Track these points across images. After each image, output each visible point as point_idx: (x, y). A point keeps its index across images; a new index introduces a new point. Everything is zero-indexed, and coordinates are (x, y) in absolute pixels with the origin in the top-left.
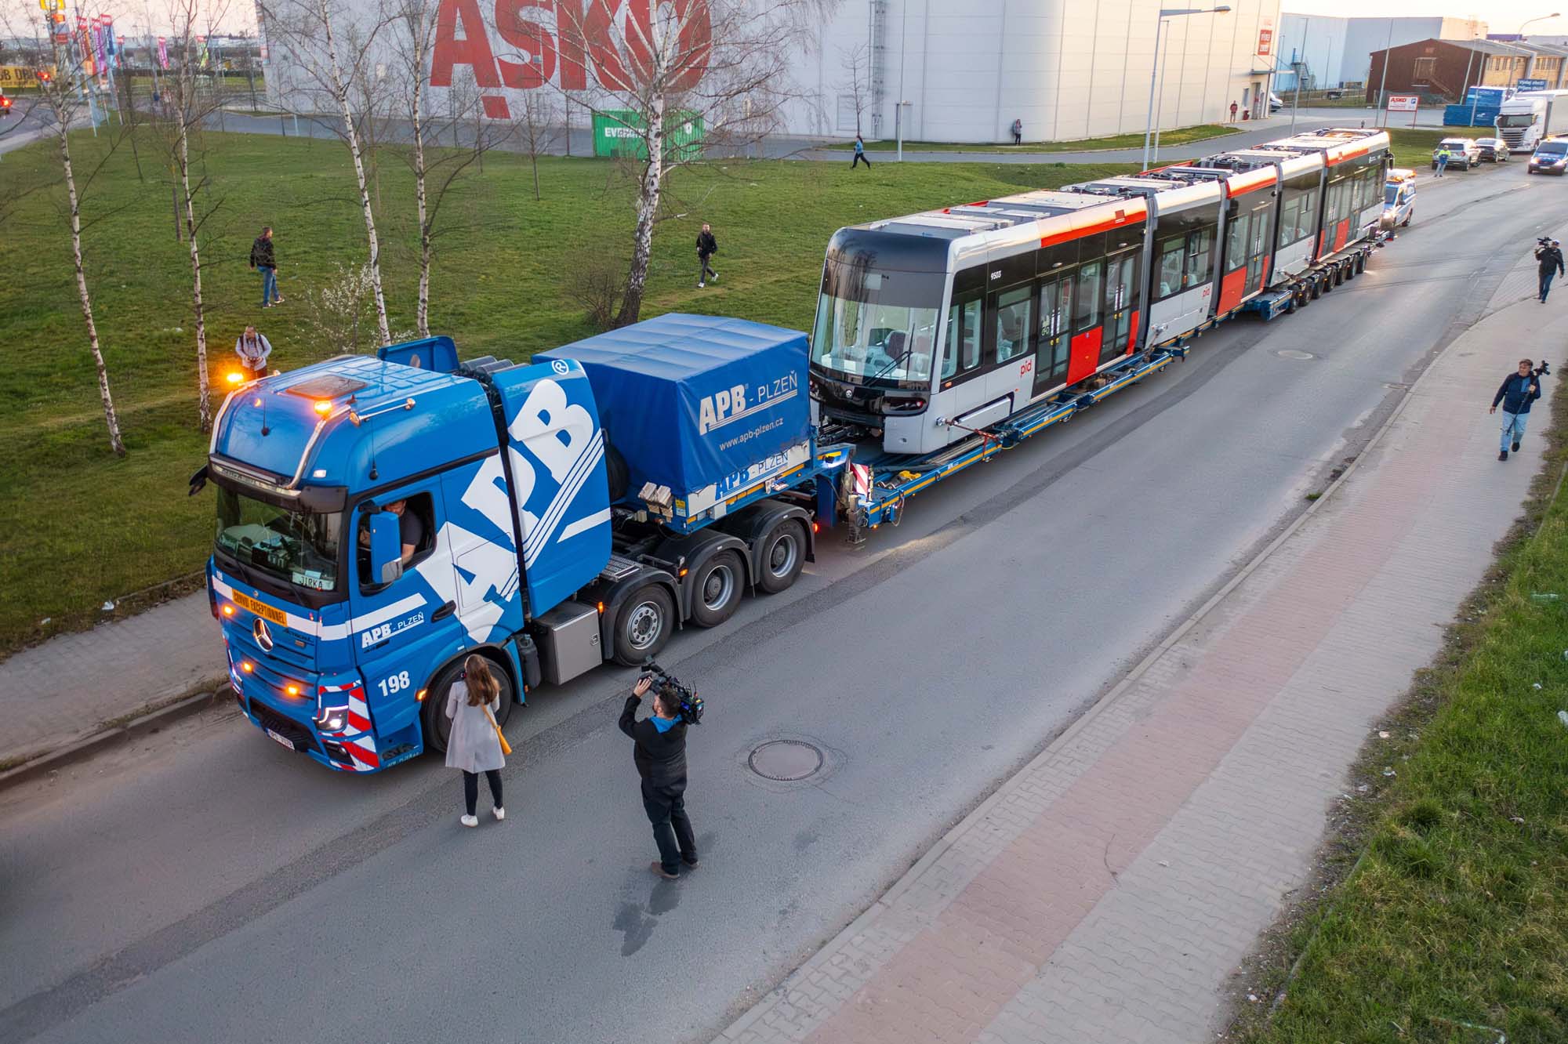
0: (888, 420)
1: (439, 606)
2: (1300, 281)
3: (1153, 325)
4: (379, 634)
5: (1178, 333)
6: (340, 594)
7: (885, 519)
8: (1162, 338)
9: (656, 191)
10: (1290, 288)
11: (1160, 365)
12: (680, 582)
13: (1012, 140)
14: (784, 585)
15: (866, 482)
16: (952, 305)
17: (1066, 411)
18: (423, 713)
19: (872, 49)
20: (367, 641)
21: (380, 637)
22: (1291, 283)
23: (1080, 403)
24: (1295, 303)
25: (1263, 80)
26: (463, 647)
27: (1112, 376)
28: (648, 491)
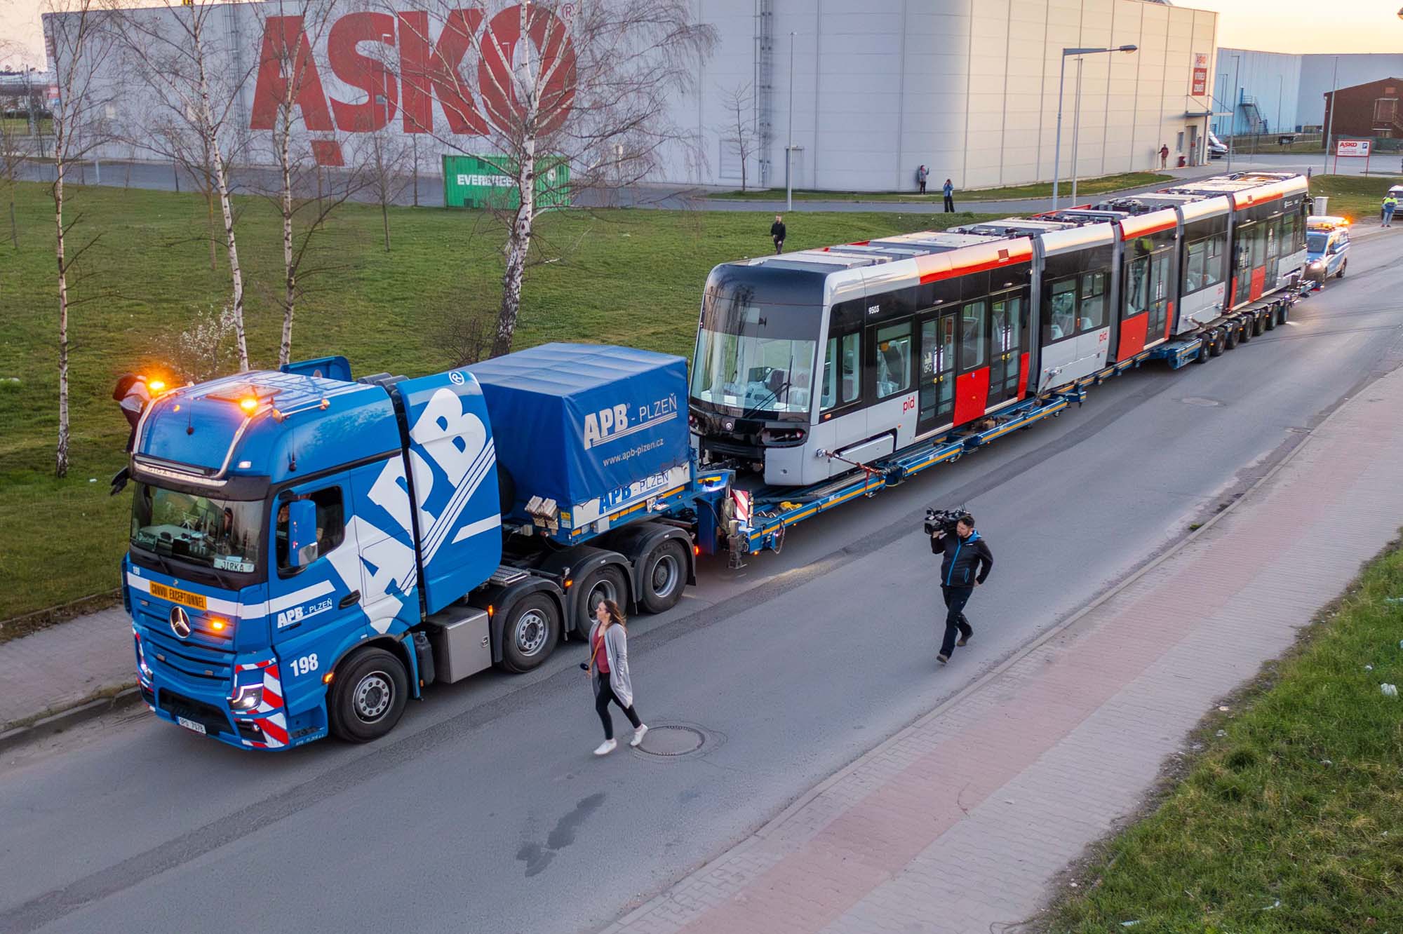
0: (768, 451)
1: (347, 594)
2: (1211, 330)
3: (1045, 369)
4: (293, 616)
5: (1074, 376)
6: (260, 576)
7: (766, 547)
8: (1057, 382)
9: (527, 235)
10: (1199, 336)
11: (1053, 410)
12: (565, 593)
13: (918, 188)
14: (665, 606)
15: (746, 508)
16: (830, 336)
17: (953, 451)
18: (329, 696)
19: (758, 89)
20: (283, 622)
21: (293, 619)
22: (1202, 330)
23: (969, 444)
24: (1206, 352)
25: (1200, 123)
26: (366, 636)
27: (1002, 419)
28: (534, 504)
